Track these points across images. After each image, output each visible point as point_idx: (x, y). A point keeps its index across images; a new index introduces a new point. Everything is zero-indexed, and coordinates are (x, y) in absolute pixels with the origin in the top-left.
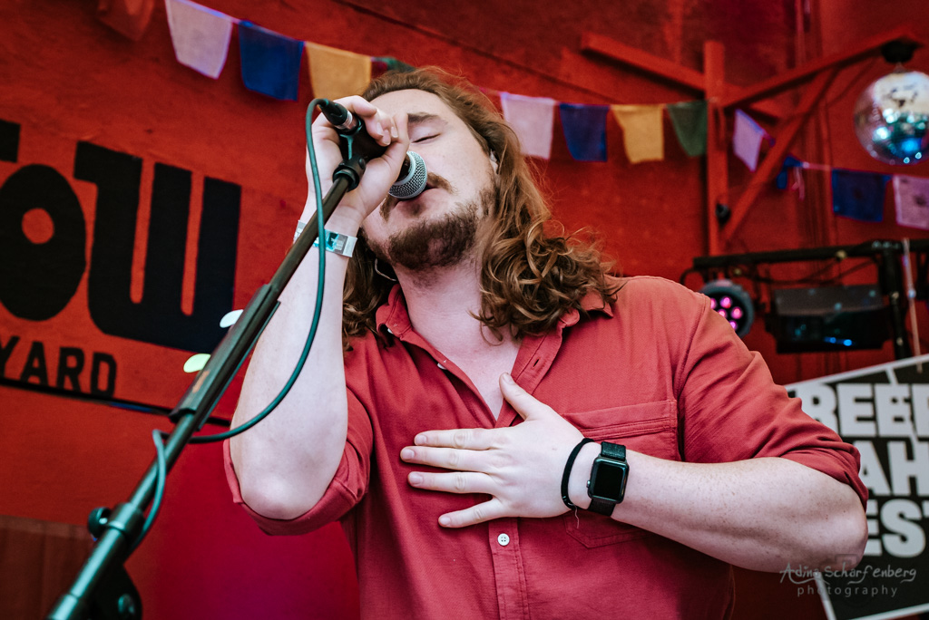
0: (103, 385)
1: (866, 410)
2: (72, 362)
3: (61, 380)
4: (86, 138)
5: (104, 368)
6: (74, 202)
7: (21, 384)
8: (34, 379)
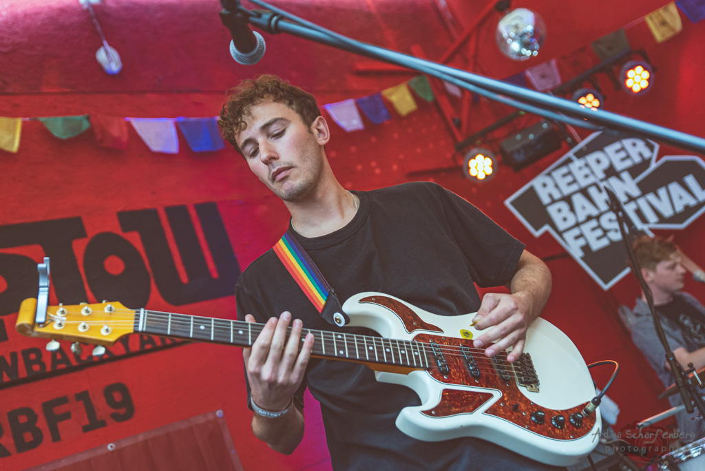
1: (569, 179)
4: (120, 209)
6: (129, 245)
7: (143, 352)
8: (148, 346)
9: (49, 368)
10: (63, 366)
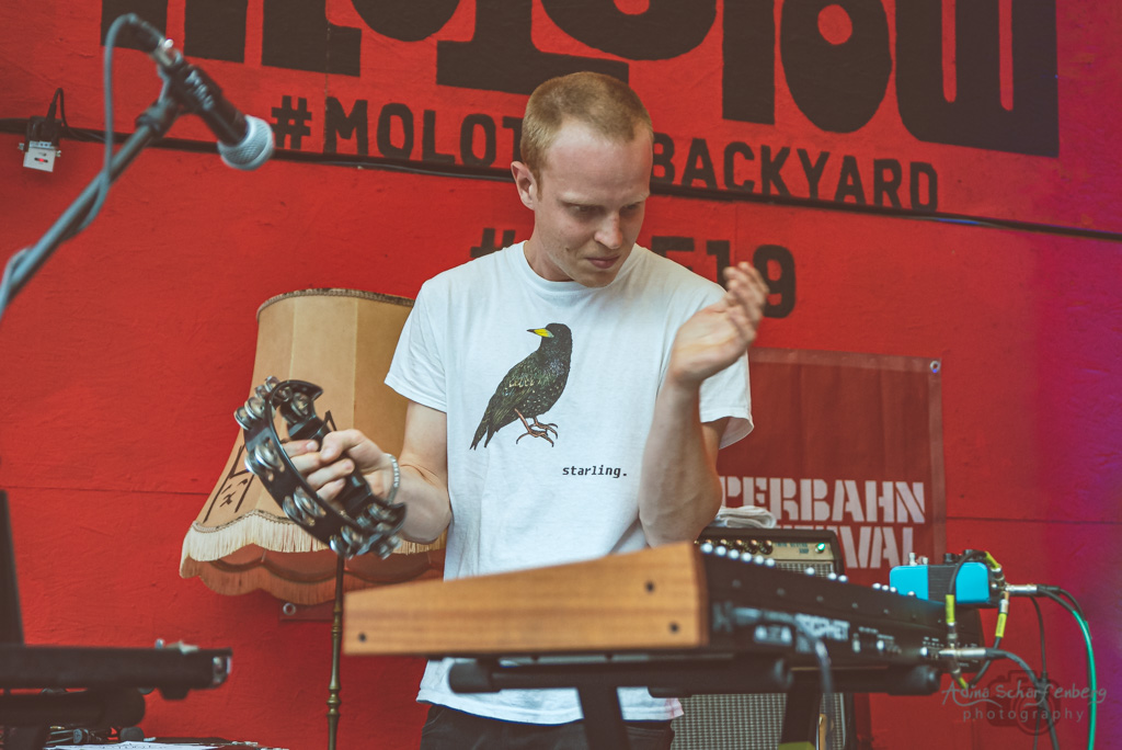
0: (924, 199)
2: (888, 176)
3: (878, 197)
5: (923, 179)
7: (837, 206)
8: (850, 199)
9: (677, 181)
10: (700, 183)
